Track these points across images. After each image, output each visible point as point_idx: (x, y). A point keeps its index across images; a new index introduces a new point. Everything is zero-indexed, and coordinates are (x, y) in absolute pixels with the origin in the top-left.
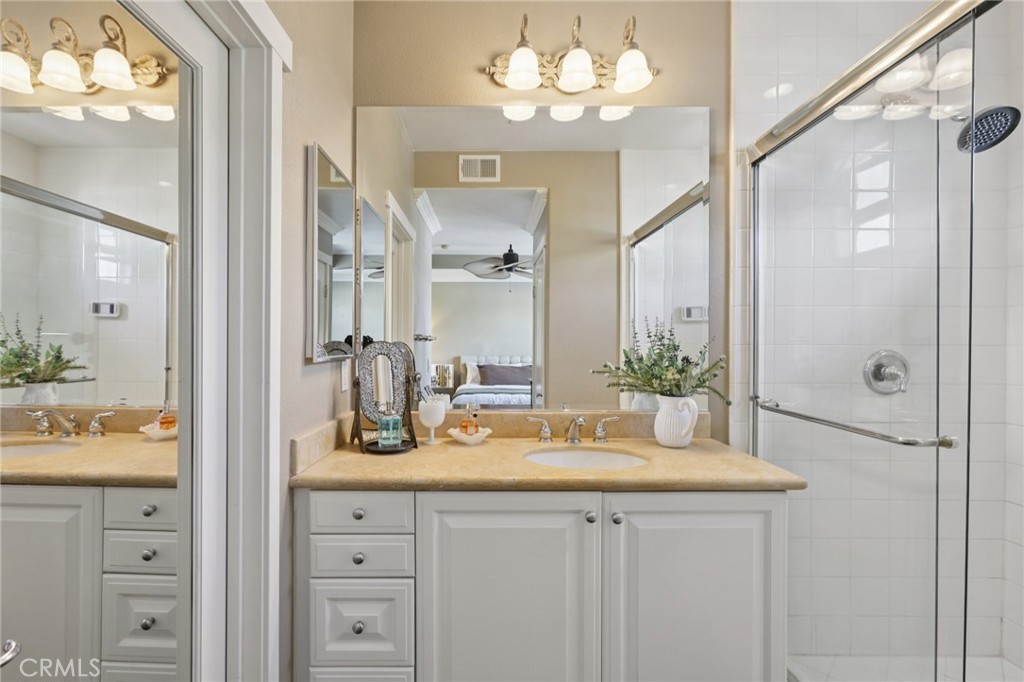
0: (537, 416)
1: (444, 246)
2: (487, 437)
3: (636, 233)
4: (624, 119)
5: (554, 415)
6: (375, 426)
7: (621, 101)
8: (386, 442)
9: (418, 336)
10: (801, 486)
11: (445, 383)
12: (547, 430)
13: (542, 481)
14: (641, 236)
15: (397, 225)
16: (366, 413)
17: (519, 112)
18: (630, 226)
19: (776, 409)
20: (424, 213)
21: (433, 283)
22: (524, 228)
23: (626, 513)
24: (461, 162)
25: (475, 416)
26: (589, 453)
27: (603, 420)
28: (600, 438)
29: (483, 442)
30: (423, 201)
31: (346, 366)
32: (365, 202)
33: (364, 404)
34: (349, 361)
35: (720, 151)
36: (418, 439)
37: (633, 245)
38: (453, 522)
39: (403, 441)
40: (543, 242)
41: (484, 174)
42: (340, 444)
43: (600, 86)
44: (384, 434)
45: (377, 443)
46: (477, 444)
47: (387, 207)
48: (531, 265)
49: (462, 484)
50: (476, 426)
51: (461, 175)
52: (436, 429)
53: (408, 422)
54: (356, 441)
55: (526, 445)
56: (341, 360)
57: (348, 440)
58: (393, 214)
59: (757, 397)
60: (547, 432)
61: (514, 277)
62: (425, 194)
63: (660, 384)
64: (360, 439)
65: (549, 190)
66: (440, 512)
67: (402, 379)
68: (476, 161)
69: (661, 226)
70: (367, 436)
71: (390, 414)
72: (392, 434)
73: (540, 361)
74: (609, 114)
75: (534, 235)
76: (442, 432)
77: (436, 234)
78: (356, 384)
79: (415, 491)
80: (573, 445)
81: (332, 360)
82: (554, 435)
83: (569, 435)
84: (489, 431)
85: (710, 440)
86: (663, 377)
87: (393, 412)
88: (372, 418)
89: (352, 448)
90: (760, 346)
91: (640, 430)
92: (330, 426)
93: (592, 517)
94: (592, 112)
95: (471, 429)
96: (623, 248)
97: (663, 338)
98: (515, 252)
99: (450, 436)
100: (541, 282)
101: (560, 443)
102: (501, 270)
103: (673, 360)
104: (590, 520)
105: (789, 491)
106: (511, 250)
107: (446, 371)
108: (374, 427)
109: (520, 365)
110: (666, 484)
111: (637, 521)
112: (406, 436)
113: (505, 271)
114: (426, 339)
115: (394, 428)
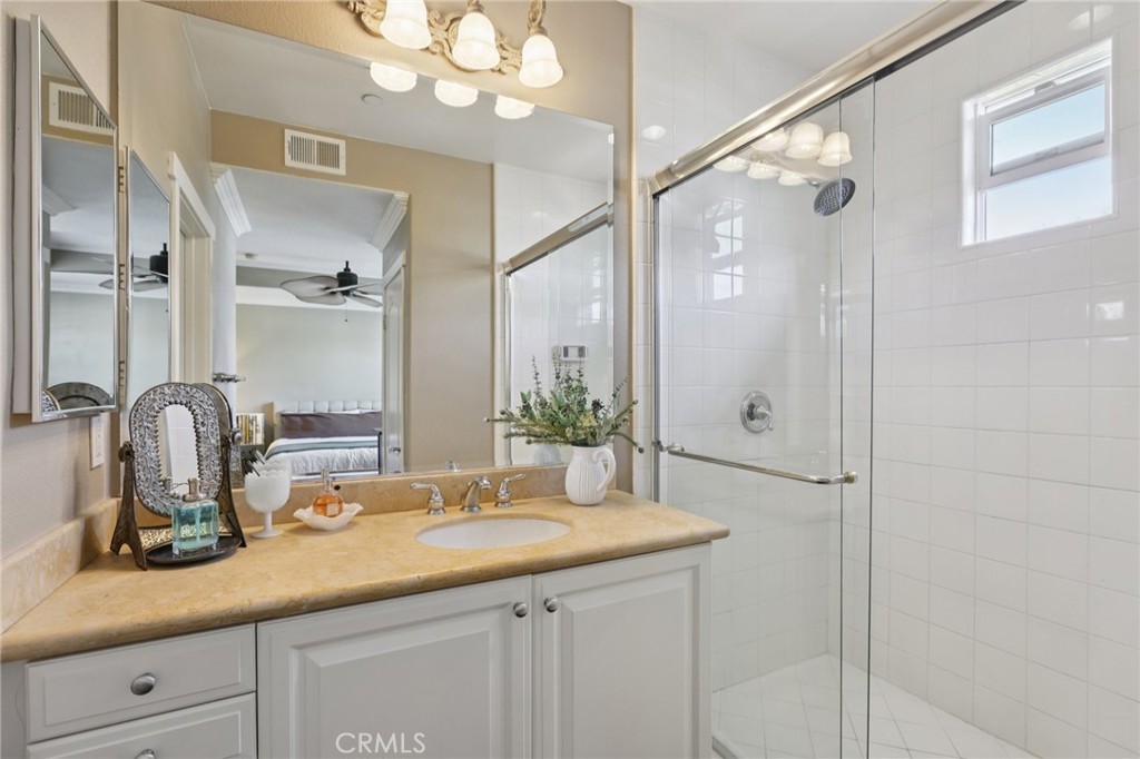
0: (422, 481)
1: (249, 255)
2: (358, 515)
3: (512, 261)
4: (521, 119)
5: (444, 478)
6: (162, 521)
7: (522, 95)
8: (187, 546)
9: (219, 375)
10: (724, 534)
11: (251, 439)
12: (439, 498)
13: (458, 573)
14: (517, 264)
15: (187, 212)
16: (148, 500)
17: (392, 77)
18: (505, 252)
19: (681, 454)
20: (226, 202)
21: (238, 306)
22: (370, 242)
23: (558, 596)
24: (288, 138)
25: (337, 488)
26: (493, 522)
27: (507, 480)
28: (503, 503)
29: (351, 525)
30: (225, 182)
31: (101, 427)
32: (134, 157)
33: (142, 486)
34: (105, 417)
35: (623, 176)
36: (245, 530)
37: (509, 274)
38: (324, 658)
39: (221, 538)
40: (400, 260)
41: (322, 162)
42: (90, 558)
43: (499, 70)
44: (186, 531)
45: (169, 547)
46: (341, 529)
47: (171, 177)
48: (381, 290)
49: (340, 597)
50: (340, 502)
51: (288, 157)
52: (274, 513)
53: (227, 507)
54: (125, 549)
55: (413, 520)
56: (89, 416)
57: (106, 548)
58: (182, 192)
59: (659, 443)
60: (438, 500)
61: (351, 304)
62: (229, 173)
63: (573, 433)
64: (136, 545)
65: (410, 197)
66: (300, 647)
67: (214, 441)
68: (311, 142)
69: (546, 254)
70: (148, 540)
71: (197, 499)
72: (200, 528)
73: (396, 406)
74: (508, 108)
75: (384, 252)
76: (284, 515)
77: (243, 235)
78: (125, 454)
79: (256, 622)
80: (474, 515)
81: (72, 416)
82: (447, 503)
83: (467, 502)
84: (358, 508)
85: (616, 491)
86: (578, 424)
87: (202, 495)
88: (158, 507)
89: (115, 561)
90: (661, 388)
91: (544, 487)
92: (71, 531)
93: (523, 610)
94: (487, 100)
95: (332, 509)
96: (498, 275)
97: (570, 378)
98: (352, 271)
99: (298, 520)
100: (397, 311)
101: (456, 514)
102: (333, 293)
103: (582, 403)
104: (520, 615)
105: (713, 542)
106: (347, 269)
107: (251, 422)
108: (164, 521)
109: (357, 412)
110: (604, 553)
111: (571, 603)
112: (223, 530)
113: (340, 297)
114: (229, 380)
115: (202, 521)
